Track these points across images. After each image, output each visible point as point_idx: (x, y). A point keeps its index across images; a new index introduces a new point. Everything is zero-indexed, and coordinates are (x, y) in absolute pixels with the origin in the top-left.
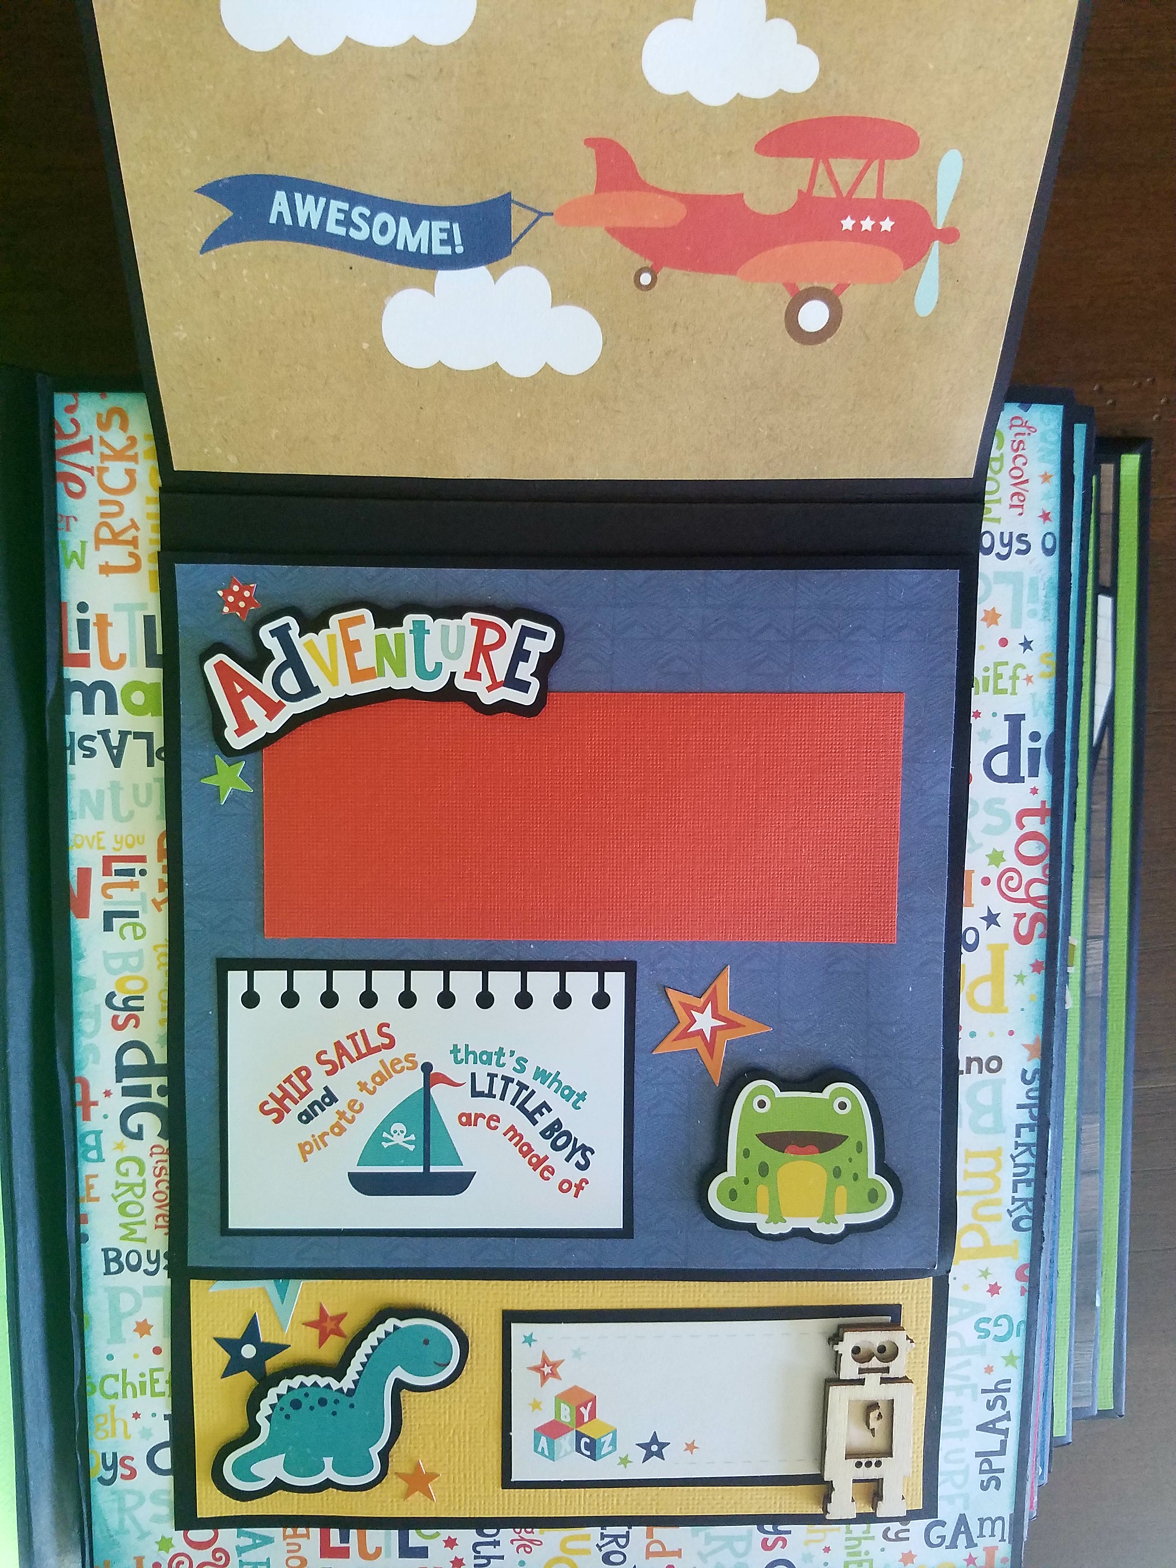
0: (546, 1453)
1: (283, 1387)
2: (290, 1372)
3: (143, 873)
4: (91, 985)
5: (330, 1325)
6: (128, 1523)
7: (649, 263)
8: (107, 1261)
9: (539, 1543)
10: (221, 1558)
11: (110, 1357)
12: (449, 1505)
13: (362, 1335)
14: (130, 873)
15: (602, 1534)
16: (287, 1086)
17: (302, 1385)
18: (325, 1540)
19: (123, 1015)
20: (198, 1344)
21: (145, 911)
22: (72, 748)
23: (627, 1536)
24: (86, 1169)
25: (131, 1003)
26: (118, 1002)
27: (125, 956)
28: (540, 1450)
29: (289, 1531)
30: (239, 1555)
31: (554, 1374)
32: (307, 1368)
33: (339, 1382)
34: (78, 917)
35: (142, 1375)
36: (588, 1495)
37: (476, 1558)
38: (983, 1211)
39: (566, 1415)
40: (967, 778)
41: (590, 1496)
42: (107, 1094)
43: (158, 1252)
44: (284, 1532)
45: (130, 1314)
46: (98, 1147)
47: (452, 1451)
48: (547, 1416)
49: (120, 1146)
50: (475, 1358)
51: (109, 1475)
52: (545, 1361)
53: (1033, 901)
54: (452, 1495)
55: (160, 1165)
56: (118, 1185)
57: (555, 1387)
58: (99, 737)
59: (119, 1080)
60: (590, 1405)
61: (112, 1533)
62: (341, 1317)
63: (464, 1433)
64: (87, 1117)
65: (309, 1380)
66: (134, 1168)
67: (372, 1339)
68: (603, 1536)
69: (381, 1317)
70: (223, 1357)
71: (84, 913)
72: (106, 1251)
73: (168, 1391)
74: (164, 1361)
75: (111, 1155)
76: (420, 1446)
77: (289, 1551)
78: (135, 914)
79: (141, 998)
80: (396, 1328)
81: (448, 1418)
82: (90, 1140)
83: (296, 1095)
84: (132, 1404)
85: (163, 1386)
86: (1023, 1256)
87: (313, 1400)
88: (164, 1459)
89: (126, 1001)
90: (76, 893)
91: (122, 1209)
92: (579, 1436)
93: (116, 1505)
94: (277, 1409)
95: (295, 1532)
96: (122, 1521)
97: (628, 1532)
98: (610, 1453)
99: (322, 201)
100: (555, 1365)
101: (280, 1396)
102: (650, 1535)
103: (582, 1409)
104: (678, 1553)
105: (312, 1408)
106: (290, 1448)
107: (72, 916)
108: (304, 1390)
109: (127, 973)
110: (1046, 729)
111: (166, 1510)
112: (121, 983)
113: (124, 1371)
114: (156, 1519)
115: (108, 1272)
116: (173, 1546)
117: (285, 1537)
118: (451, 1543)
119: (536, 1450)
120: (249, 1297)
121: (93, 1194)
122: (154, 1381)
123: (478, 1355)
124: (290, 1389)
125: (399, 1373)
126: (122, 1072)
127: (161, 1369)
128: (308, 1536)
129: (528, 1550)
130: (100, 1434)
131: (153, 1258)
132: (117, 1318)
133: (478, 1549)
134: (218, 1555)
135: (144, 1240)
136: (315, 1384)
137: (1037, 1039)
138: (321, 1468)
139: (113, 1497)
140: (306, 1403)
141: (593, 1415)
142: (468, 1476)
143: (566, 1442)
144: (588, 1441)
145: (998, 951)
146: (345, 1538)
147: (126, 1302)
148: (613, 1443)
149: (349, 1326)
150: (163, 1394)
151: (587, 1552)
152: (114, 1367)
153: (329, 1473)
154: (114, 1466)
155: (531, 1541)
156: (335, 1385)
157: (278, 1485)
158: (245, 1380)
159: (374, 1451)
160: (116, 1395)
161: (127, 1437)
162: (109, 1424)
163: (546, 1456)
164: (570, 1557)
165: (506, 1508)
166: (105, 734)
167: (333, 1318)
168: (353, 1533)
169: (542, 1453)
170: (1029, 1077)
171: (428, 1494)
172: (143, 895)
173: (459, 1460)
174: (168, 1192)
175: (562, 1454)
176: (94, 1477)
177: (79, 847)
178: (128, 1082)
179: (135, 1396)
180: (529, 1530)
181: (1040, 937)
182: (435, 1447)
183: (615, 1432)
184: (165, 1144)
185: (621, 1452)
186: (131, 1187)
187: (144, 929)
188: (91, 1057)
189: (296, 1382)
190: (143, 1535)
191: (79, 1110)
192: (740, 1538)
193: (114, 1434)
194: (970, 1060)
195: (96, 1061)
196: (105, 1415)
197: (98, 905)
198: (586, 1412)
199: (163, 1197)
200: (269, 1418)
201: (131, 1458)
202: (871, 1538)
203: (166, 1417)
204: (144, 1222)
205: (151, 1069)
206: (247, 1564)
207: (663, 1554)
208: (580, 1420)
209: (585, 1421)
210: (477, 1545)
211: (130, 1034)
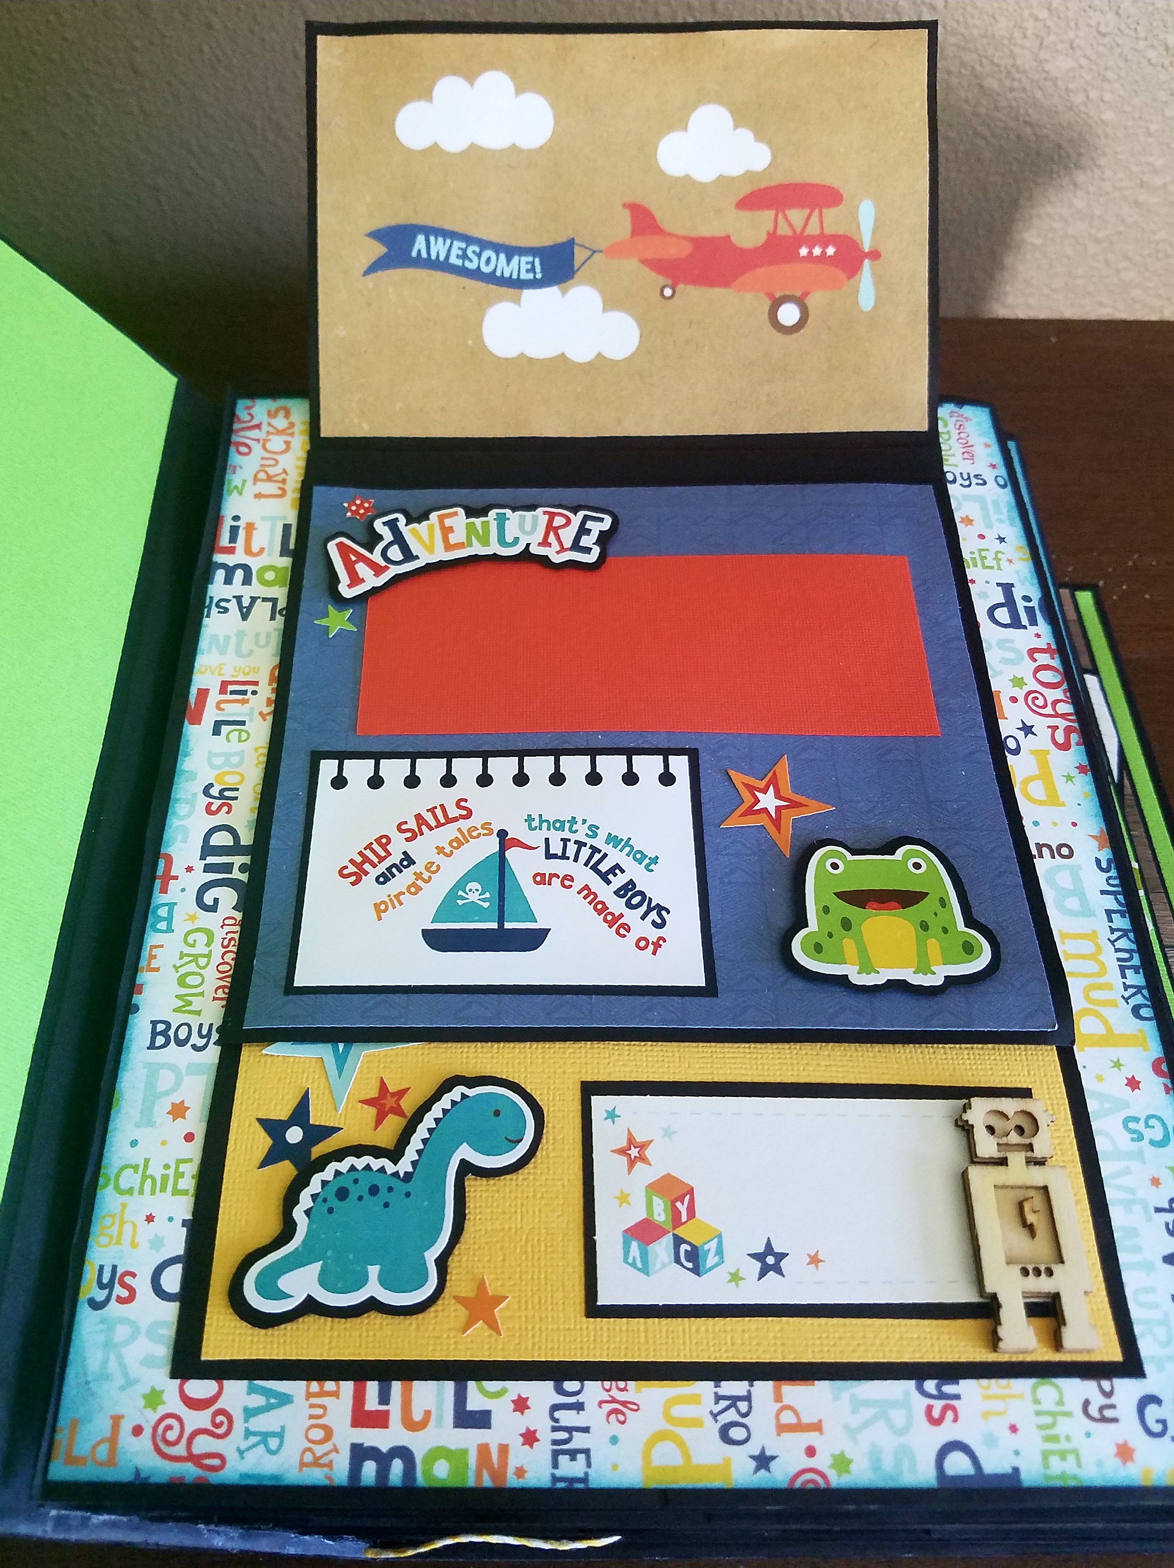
0: (639, 1265)
1: (328, 1174)
2: (339, 1155)
3: (254, 693)
4: (193, 776)
5: (389, 1102)
6: (113, 1365)
7: (670, 282)
8: (154, 1034)
9: (635, 1407)
10: (222, 1423)
11: (134, 1143)
12: (519, 1343)
13: (426, 1107)
14: (244, 693)
15: (716, 1393)
16: (368, 853)
17: (353, 1168)
18: (359, 1398)
19: (217, 803)
20: (238, 1126)
21: (251, 720)
22: (210, 607)
23: (748, 1398)
24: (152, 939)
25: (226, 794)
26: (214, 792)
27: (227, 755)
28: (630, 1260)
29: (315, 1386)
30: (246, 1421)
31: (642, 1158)
32: (359, 1151)
33: (395, 1165)
34: (190, 724)
35: (167, 1167)
36: (694, 1329)
37: (555, 1429)
38: (1095, 995)
39: (661, 1215)
40: (977, 625)
41: (697, 1331)
42: (189, 869)
43: (211, 1025)
44: (308, 1387)
45: (167, 1093)
46: (169, 919)
47: (524, 1265)
48: (637, 1214)
49: (193, 918)
50: (551, 1142)
51: (101, 1295)
52: (631, 1141)
53: (1063, 716)
54: (524, 1327)
55: (230, 936)
56: (182, 955)
57: (645, 1175)
58: (235, 600)
59: (203, 858)
60: (687, 1198)
61: (89, 1379)
62: (401, 1093)
63: (539, 1240)
64: (164, 890)
65: (360, 1163)
66: (202, 938)
67: (436, 1110)
68: (718, 1398)
69: (447, 1085)
70: (263, 1142)
71: (197, 720)
72: (154, 1023)
73: (192, 1191)
74: (194, 1151)
75: (180, 924)
76: (486, 1259)
77: (312, 1417)
78: (243, 723)
79: (237, 789)
80: (464, 1096)
81: (519, 1220)
82: (163, 912)
83: (376, 860)
84: (149, 1203)
85: (188, 1183)
86: (1155, 1050)
87: (362, 1189)
88: (172, 1280)
89: (222, 791)
90: (193, 706)
91: (182, 982)
92: (678, 1241)
93: (102, 1338)
94: (320, 1199)
95: (322, 1387)
96: (105, 1363)
97: (749, 1392)
98: (717, 1265)
99: (448, 241)
100: (643, 1146)
101: (324, 1183)
102: (778, 1397)
103: (678, 1204)
104: (817, 1427)
105: (360, 1198)
106: (329, 1253)
107: (186, 722)
108: (355, 1175)
109: (227, 769)
110: (1036, 594)
111: (163, 1351)
112: (219, 778)
113: (147, 1161)
114: (149, 1361)
115: (152, 1046)
116: (163, 1403)
117: (309, 1395)
118: (521, 1405)
119: (626, 1261)
120: (303, 1072)
121: (154, 964)
122: (179, 1175)
123: (554, 1139)
124: (338, 1173)
125: (466, 1152)
126: (207, 850)
127: (190, 1160)
128: (336, 1394)
129: (621, 1418)
130: (103, 1240)
131: (204, 1032)
132: (151, 1096)
133: (557, 1414)
134: (219, 1419)
135: (198, 1013)
136: (368, 1167)
137: (1102, 831)
138: (362, 1281)
139: (101, 1327)
140: (355, 1191)
141: (691, 1213)
142: (543, 1301)
143: (662, 1248)
144: (689, 1248)
145: (1041, 756)
146: (384, 1399)
147: (166, 1079)
148: (720, 1251)
149: (409, 1105)
150: (185, 1192)
151: (696, 1423)
152: (136, 1156)
153: (374, 1289)
154: (110, 1286)
155: (624, 1404)
156: (390, 1168)
157: (310, 1307)
158: (286, 1170)
159: (432, 1255)
160: (130, 1191)
161: (134, 1245)
162: (115, 1229)
163: (639, 1269)
164: (678, 1430)
165: (592, 1347)
166: (239, 599)
167: (393, 1095)
168: (396, 1386)
169: (633, 1265)
170: (1104, 865)
171: (493, 1325)
172: (252, 709)
173: (533, 1278)
174: (233, 963)
175: (658, 1266)
176: (84, 1296)
177: (201, 673)
178: (211, 860)
179: (153, 1192)
180: (621, 1384)
181: (1078, 744)
182: (504, 1260)
183: (720, 1236)
184: (239, 916)
185: (729, 1266)
186: (196, 957)
187: (249, 734)
188: (180, 837)
189: (344, 1166)
190: (130, 1383)
191: (158, 883)
192: (895, 1404)
193: (118, 1242)
194: (1039, 847)
195: (185, 841)
196: (113, 1216)
197: (210, 715)
198: (683, 1208)
199: (227, 968)
200: (308, 1212)
201: (133, 1275)
202: (1068, 1414)
203: (185, 1223)
204: (202, 994)
205: (236, 849)
206: (255, 1434)
207: (798, 1427)
208: (676, 1220)
209: (683, 1221)
210: (555, 1408)
211: (221, 819)
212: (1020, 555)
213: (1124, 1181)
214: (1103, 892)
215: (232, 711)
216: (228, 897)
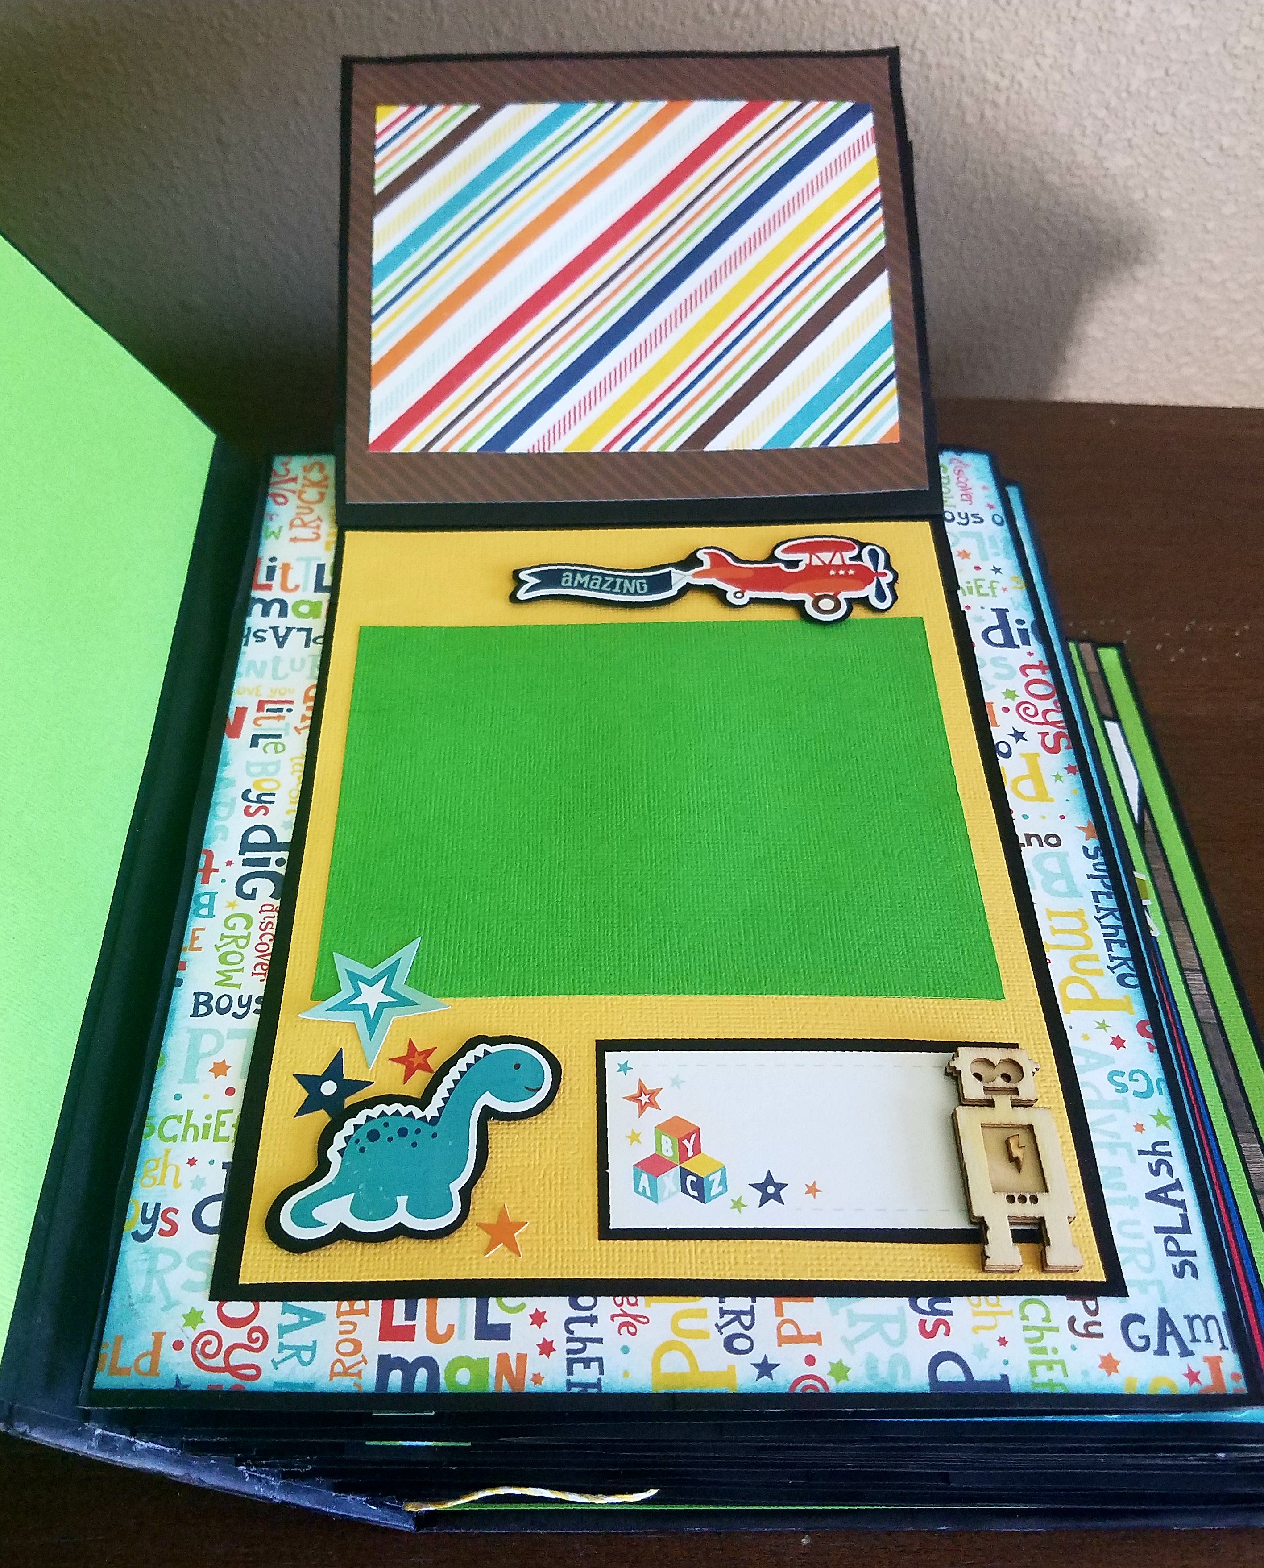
0: (648, 1194)
1: (361, 1118)
3: (289, 710)
4: (232, 783)
5: (417, 1060)
6: (155, 1289)
8: (197, 1004)
9: (645, 1320)
10: (258, 1339)
11: (178, 1097)
12: (537, 1262)
14: (281, 710)
15: (721, 1308)
17: (383, 1114)
18: (387, 1315)
19: (255, 806)
20: (276, 1081)
21: (287, 734)
22: (247, 636)
23: (751, 1312)
24: (194, 922)
25: (264, 798)
26: (252, 796)
27: (265, 765)
28: (641, 1190)
29: (345, 1305)
30: (281, 1337)
31: (652, 1104)
33: (423, 1111)
34: (230, 737)
35: (208, 1117)
36: (699, 1250)
37: (569, 1340)
38: (1081, 965)
39: (668, 1150)
41: (703, 1251)
42: (229, 863)
43: (250, 996)
44: (339, 1307)
45: (209, 1054)
46: (211, 906)
47: (542, 1195)
48: (647, 1150)
49: (232, 905)
50: (567, 1091)
51: (144, 1229)
52: (642, 1089)
53: (1053, 724)
54: (541, 1249)
55: (267, 920)
56: (223, 937)
57: (654, 1117)
58: (271, 631)
59: (241, 853)
60: (694, 1136)
61: (134, 1301)
62: (428, 1053)
63: (556, 1174)
64: (206, 881)
65: (390, 1110)
66: (241, 922)
67: (461, 1065)
68: (723, 1313)
70: (301, 1094)
71: (236, 734)
72: (197, 995)
73: (232, 1138)
74: (236, 1103)
75: (221, 910)
76: (507, 1191)
77: (341, 1333)
78: (279, 736)
79: (274, 795)
80: (486, 1053)
81: (538, 1157)
82: (205, 900)
84: (191, 1149)
85: (229, 1131)
86: (1140, 1013)
87: (393, 1131)
88: (213, 1215)
89: (259, 796)
90: (231, 723)
91: (223, 959)
92: (685, 1173)
93: (146, 1266)
94: (352, 1140)
95: (352, 1306)
96: (148, 1286)
97: (752, 1307)
98: (721, 1193)
100: (652, 1094)
101: (356, 1127)
102: (779, 1312)
103: (685, 1142)
104: (817, 1339)
105: (390, 1139)
106: (361, 1187)
107: (226, 736)
108: (384, 1119)
109: (264, 777)
110: (1029, 618)
111: (203, 1277)
112: (256, 784)
113: (190, 1113)
114: (189, 1286)
115: (195, 1014)
116: (202, 1321)
117: (339, 1314)
118: (538, 1318)
119: (636, 1191)
120: (337, 1035)
121: (196, 944)
122: (221, 1124)
123: (571, 1089)
124: (369, 1118)
125: (488, 1099)
126: (245, 846)
127: (231, 1111)
128: (366, 1312)
129: (632, 1330)
130: (147, 1181)
131: (244, 1002)
132: (194, 1057)
133: (572, 1327)
134: (254, 1335)
135: (239, 986)
136: (397, 1113)
137: (1089, 822)
138: (392, 1209)
139: (145, 1256)
140: (384, 1133)
141: (697, 1150)
142: (560, 1226)
143: (671, 1179)
144: (695, 1179)
145: (1032, 759)
146: (411, 1314)
147: (208, 1043)
148: (723, 1182)
149: (435, 1062)
150: (226, 1139)
151: (703, 1334)
152: (180, 1108)
153: (402, 1216)
154: (154, 1221)
155: (635, 1317)
156: (418, 1113)
157: (342, 1233)
158: (321, 1118)
159: (455, 1187)
160: (174, 1138)
161: (177, 1185)
162: (159, 1171)
163: (649, 1198)
164: (685, 1341)
165: (604, 1266)
166: (275, 629)
167: (421, 1053)
168: (422, 1303)
169: (644, 1193)
170: (1091, 852)
171: (513, 1248)
172: (287, 724)
173: (550, 1206)
174: (271, 944)
175: (666, 1194)
176: (129, 1229)
177: (240, 694)
178: (249, 855)
179: (195, 1140)
180: (632, 1299)
181: (1067, 748)
182: (523, 1192)
183: (724, 1169)
184: (277, 903)
185: (732, 1194)
186: (235, 939)
187: (284, 746)
188: (220, 835)
189: (375, 1112)
190: (170, 1304)
191: (200, 875)
192: (890, 1319)
193: (162, 1183)
194: (1028, 837)
195: (225, 839)
196: (157, 1160)
197: (248, 730)
198: (689, 1146)
199: (265, 947)
200: (341, 1152)
201: (176, 1211)
202: (1056, 1329)
203: (225, 1165)
204: (242, 970)
205: (273, 845)
206: (289, 1348)
207: (799, 1339)
208: (684, 1156)
209: (690, 1156)
210: (570, 1321)
211: (259, 819)
212: (1015, 584)
213: (1111, 1127)
214: (1089, 876)
215: (269, 726)
216: (266, 887)
